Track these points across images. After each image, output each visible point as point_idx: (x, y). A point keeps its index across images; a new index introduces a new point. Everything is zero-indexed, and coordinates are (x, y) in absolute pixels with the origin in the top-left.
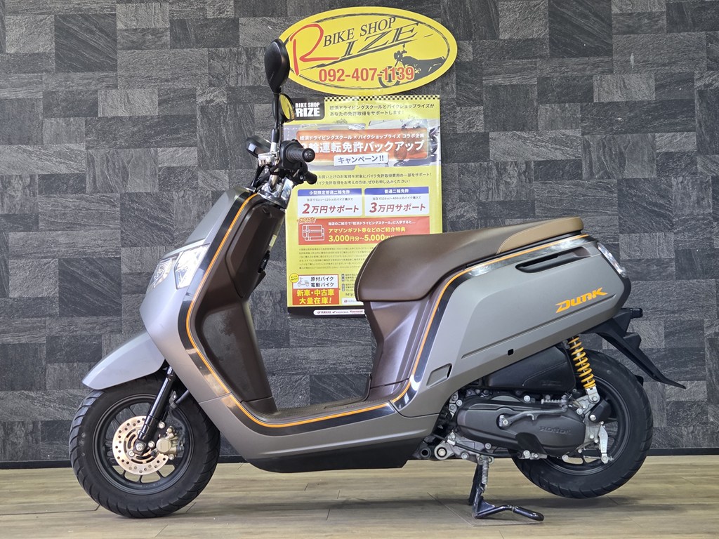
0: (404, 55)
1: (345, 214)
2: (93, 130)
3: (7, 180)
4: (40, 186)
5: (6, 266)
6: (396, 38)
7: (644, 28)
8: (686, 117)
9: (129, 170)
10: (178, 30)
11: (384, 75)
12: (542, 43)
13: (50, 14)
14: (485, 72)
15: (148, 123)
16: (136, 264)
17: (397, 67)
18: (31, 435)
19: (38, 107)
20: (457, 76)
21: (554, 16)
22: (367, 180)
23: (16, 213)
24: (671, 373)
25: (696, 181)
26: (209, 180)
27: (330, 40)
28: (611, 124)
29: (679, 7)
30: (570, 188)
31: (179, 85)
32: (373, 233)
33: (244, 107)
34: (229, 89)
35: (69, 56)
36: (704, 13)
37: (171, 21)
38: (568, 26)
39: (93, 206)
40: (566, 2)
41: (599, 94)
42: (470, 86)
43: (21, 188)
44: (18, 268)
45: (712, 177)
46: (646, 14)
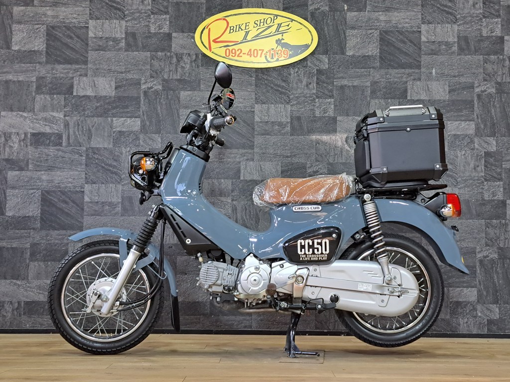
2: (70, 104)
3: (8, 136)
4: (31, 141)
5: (5, 194)
7: (442, 51)
8: (468, 111)
9: (93, 132)
10: (131, 39)
12: (375, 59)
13: (43, 24)
14: (336, 76)
15: (107, 101)
16: (95, 196)
18: (17, 311)
19: (32, 86)
20: (317, 79)
21: (384, 41)
23: (14, 158)
24: (453, 282)
25: (474, 154)
26: (148, 141)
29: (466, 39)
31: (130, 76)
33: (173, 92)
34: (164, 80)
35: (55, 53)
36: (482, 44)
37: (126, 33)
38: (392, 48)
39: (67, 155)
40: (391, 32)
41: (411, 94)
42: (325, 85)
43: (17, 142)
44: (13, 195)
45: (485, 152)
46: (444, 42)
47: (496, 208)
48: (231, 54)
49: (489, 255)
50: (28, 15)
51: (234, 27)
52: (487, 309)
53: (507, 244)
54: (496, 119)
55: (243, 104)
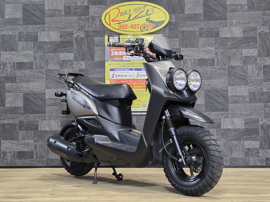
0: (150, 19)
1: (127, 78)
2: (36, 46)
3: (5, 64)
4: (17, 66)
5: (4, 95)
6: (147, 13)
8: (254, 43)
9: (49, 61)
10: (67, 10)
11: (142, 27)
12: (201, 15)
13: (21, 4)
14: (179, 26)
15: (56, 44)
16: (51, 95)
17: (147, 24)
18: (13, 156)
19: (16, 38)
20: (169, 27)
21: (206, 5)
22: (135, 65)
23: (8, 76)
24: (246, 138)
25: (257, 67)
26: (78, 65)
27: (122, 14)
28: (226, 46)
29: (252, 2)
30: (210, 69)
31: (67, 30)
32: (137, 85)
33: (91, 38)
34: (85, 31)
35: (28, 19)
37: (65, 7)
38: (210, 9)
39: (36, 74)
41: (221, 34)
42: (174, 31)
43: (10, 67)
44: (9, 96)
45: (263, 66)
46: (240, 5)
49: (266, 122)
52: (265, 151)
54: (269, 47)
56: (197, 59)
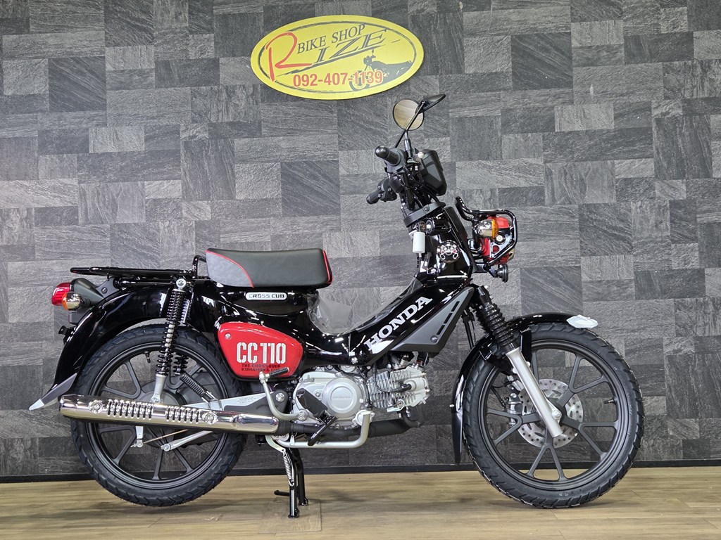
2: (85, 165)
3: (6, 214)
4: (36, 219)
5: (6, 293)
7: (603, 60)
8: (644, 144)
9: (118, 203)
10: (163, 71)
12: (506, 77)
13: (44, 58)
14: (451, 105)
15: (135, 158)
18: (30, 451)
19: (34, 144)
21: (517, 51)
23: (15, 244)
25: (654, 205)
26: (193, 211)
28: (572, 152)
29: (636, 40)
30: (533, 213)
31: (164, 122)
33: (225, 141)
34: (211, 125)
35: (62, 97)
36: (660, 45)
37: (156, 62)
38: (530, 60)
39: (85, 237)
40: (528, 36)
41: (560, 124)
42: (437, 118)
43: (18, 221)
44: (17, 295)
45: (670, 201)
46: (605, 47)
47: (690, 280)
48: (302, 82)
49: (683, 348)
50: (23, 46)
51: (304, 44)
52: (682, 425)
53: (707, 332)
54: (685, 153)
55: (322, 152)
56: (499, 189)
